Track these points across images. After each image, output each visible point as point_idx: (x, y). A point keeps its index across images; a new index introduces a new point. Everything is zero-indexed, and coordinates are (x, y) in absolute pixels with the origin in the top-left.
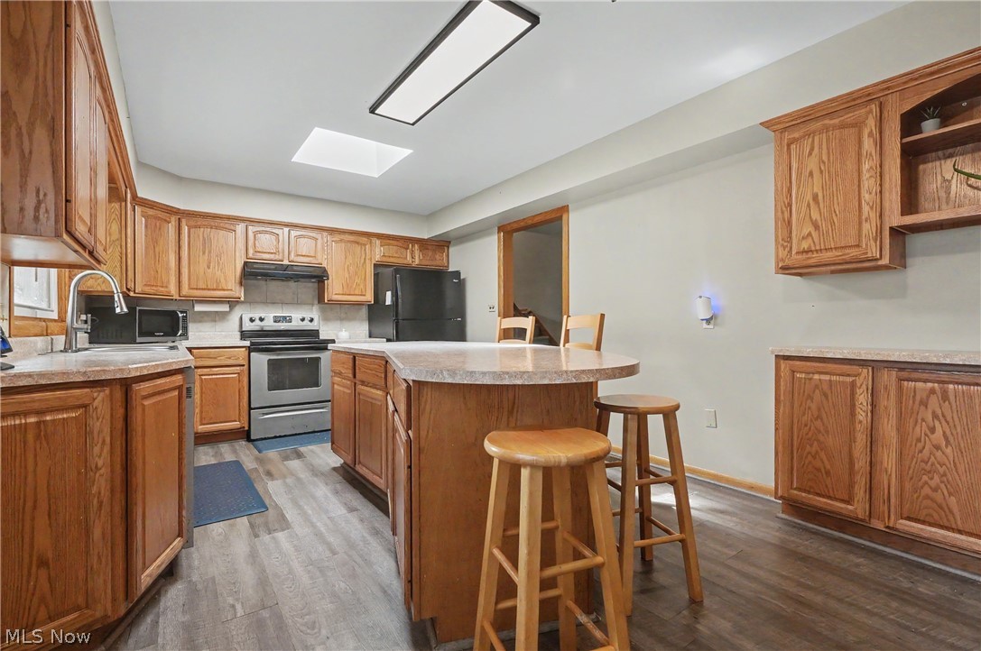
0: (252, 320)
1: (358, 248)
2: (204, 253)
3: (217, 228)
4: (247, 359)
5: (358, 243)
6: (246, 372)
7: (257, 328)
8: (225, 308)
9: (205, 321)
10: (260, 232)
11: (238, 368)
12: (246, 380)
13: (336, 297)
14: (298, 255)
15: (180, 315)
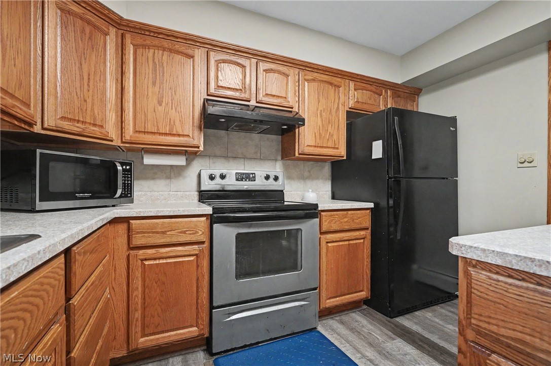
0: (212, 178)
1: (331, 90)
2: (154, 84)
3: (171, 51)
4: (208, 233)
5: (331, 84)
6: (207, 253)
7: (218, 188)
8: (180, 161)
9: (160, 178)
10: (224, 61)
11: (196, 247)
12: (205, 263)
13: (308, 150)
14: (267, 94)
15: (120, 168)
